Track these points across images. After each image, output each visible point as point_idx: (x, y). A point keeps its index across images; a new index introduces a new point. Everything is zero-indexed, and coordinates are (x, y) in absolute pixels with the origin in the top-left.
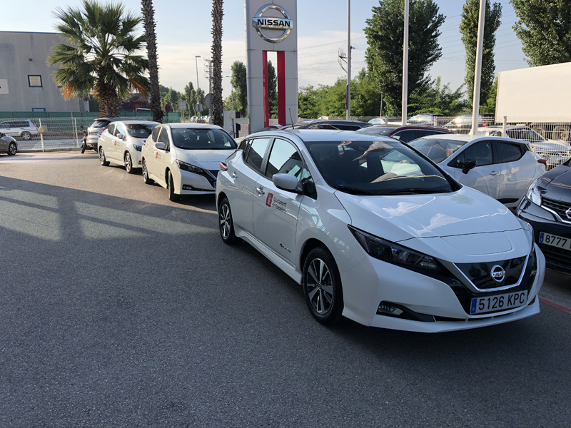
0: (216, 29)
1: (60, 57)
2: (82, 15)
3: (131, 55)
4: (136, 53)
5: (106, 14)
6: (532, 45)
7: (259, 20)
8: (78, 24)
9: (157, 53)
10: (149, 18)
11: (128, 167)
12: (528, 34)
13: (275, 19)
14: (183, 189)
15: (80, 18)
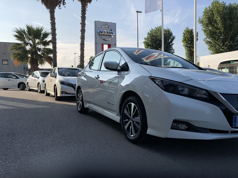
0: (82, 37)
1: (14, 48)
2: (26, 31)
3: (46, 48)
4: (48, 47)
5: (36, 30)
6: (212, 47)
7: (100, 31)
8: (23, 35)
9: (56, 46)
10: (54, 32)
11: (39, 90)
12: (210, 42)
13: (107, 31)
14: (61, 93)
15: (25, 33)
